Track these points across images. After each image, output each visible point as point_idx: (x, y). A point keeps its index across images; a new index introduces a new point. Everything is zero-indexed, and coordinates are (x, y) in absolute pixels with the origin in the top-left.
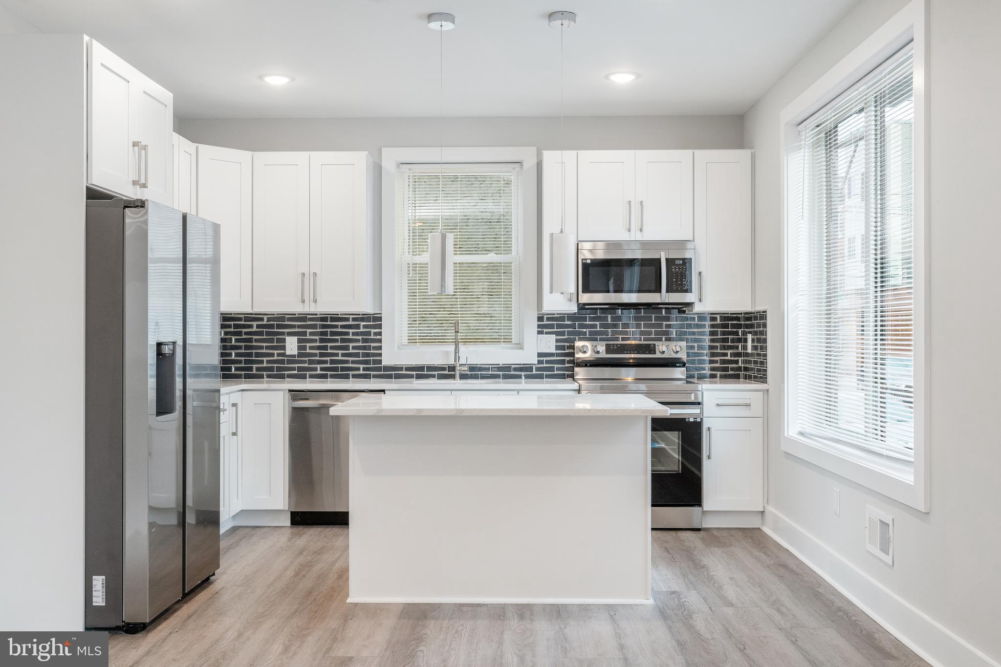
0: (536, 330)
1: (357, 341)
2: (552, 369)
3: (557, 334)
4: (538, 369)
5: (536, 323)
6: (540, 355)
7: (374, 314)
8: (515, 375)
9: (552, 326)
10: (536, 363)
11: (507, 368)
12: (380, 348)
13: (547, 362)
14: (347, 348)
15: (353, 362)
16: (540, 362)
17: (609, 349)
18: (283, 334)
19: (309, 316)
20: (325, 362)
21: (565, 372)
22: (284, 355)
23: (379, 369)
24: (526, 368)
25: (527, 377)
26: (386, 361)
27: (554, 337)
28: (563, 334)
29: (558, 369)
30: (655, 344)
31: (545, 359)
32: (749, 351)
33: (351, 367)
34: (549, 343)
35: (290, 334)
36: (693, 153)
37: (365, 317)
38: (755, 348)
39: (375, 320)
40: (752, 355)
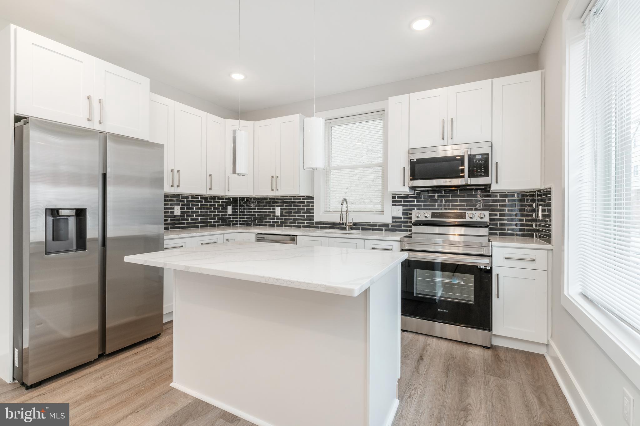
0: (391, 203)
1: (304, 209)
2: (400, 226)
3: (403, 206)
4: (392, 226)
5: (391, 200)
6: (393, 218)
7: (311, 196)
8: (379, 229)
9: (400, 202)
10: (391, 222)
11: (375, 225)
12: (313, 213)
13: (398, 222)
14: (300, 213)
15: (302, 220)
16: (393, 222)
17: (434, 215)
18: (274, 206)
19: (285, 198)
20: (291, 219)
21: (407, 228)
22: (274, 216)
23: (313, 223)
24: (386, 225)
25: (386, 230)
26: (316, 220)
27: (401, 208)
28: (407, 206)
29: (404, 226)
30: (466, 213)
31: (396, 220)
32: (540, 217)
33: (301, 222)
34: (399, 211)
35: (278, 206)
36: (492, 81)
37: (307, 198)
38: (543, 216)
39: (311, 199)
40: (542, 221)
